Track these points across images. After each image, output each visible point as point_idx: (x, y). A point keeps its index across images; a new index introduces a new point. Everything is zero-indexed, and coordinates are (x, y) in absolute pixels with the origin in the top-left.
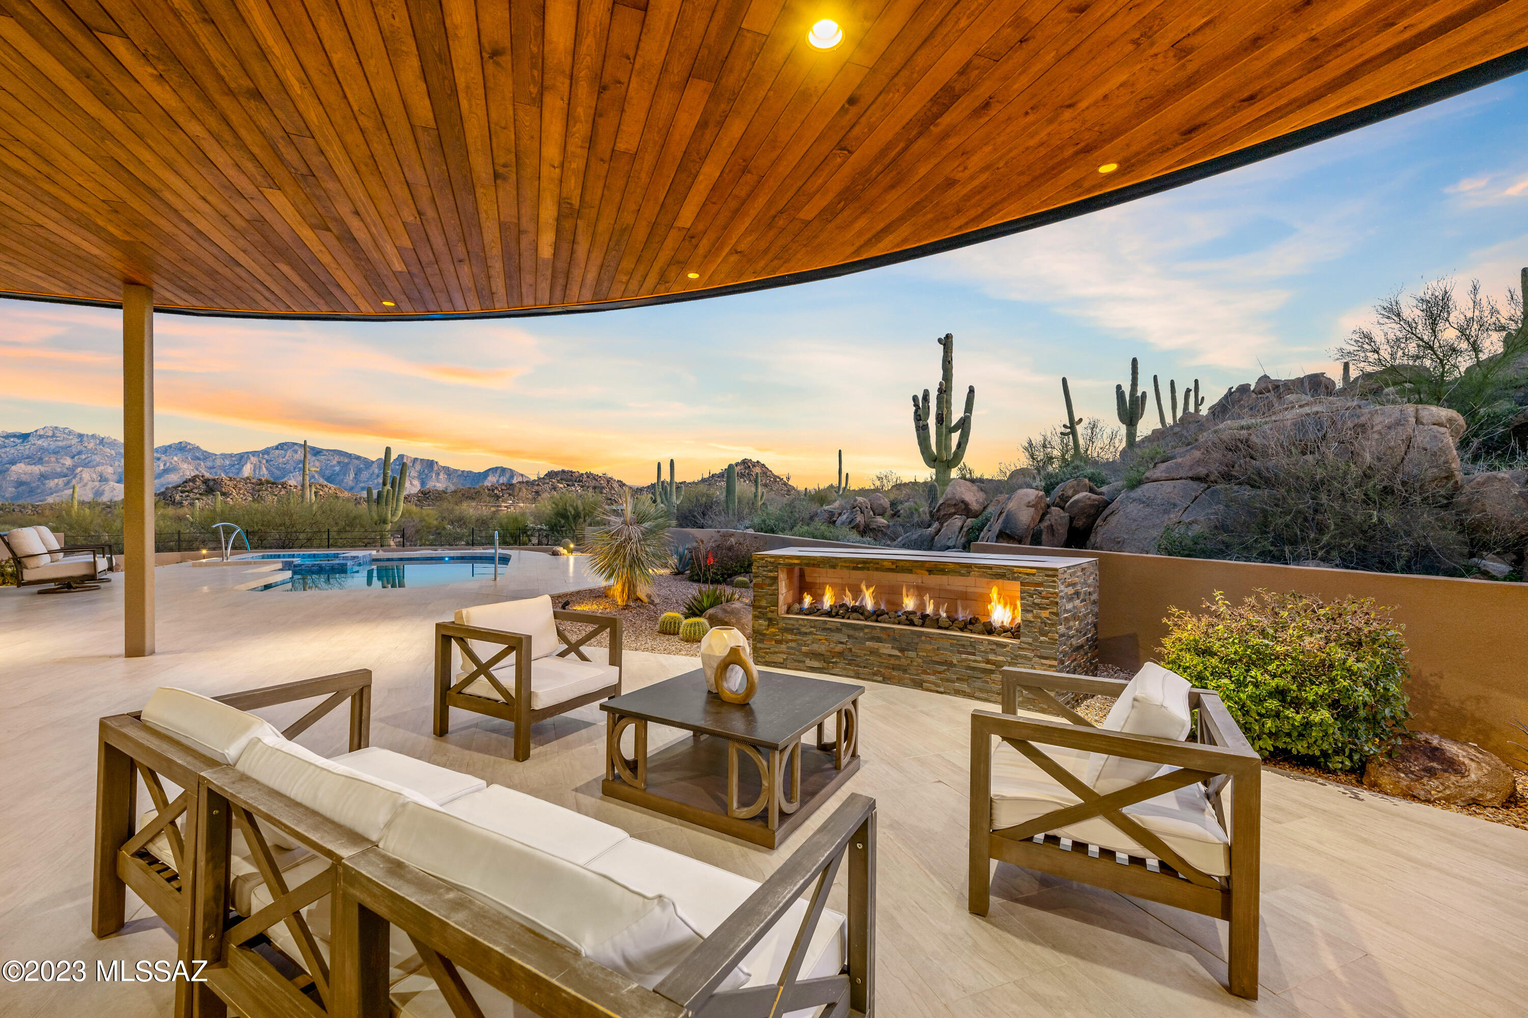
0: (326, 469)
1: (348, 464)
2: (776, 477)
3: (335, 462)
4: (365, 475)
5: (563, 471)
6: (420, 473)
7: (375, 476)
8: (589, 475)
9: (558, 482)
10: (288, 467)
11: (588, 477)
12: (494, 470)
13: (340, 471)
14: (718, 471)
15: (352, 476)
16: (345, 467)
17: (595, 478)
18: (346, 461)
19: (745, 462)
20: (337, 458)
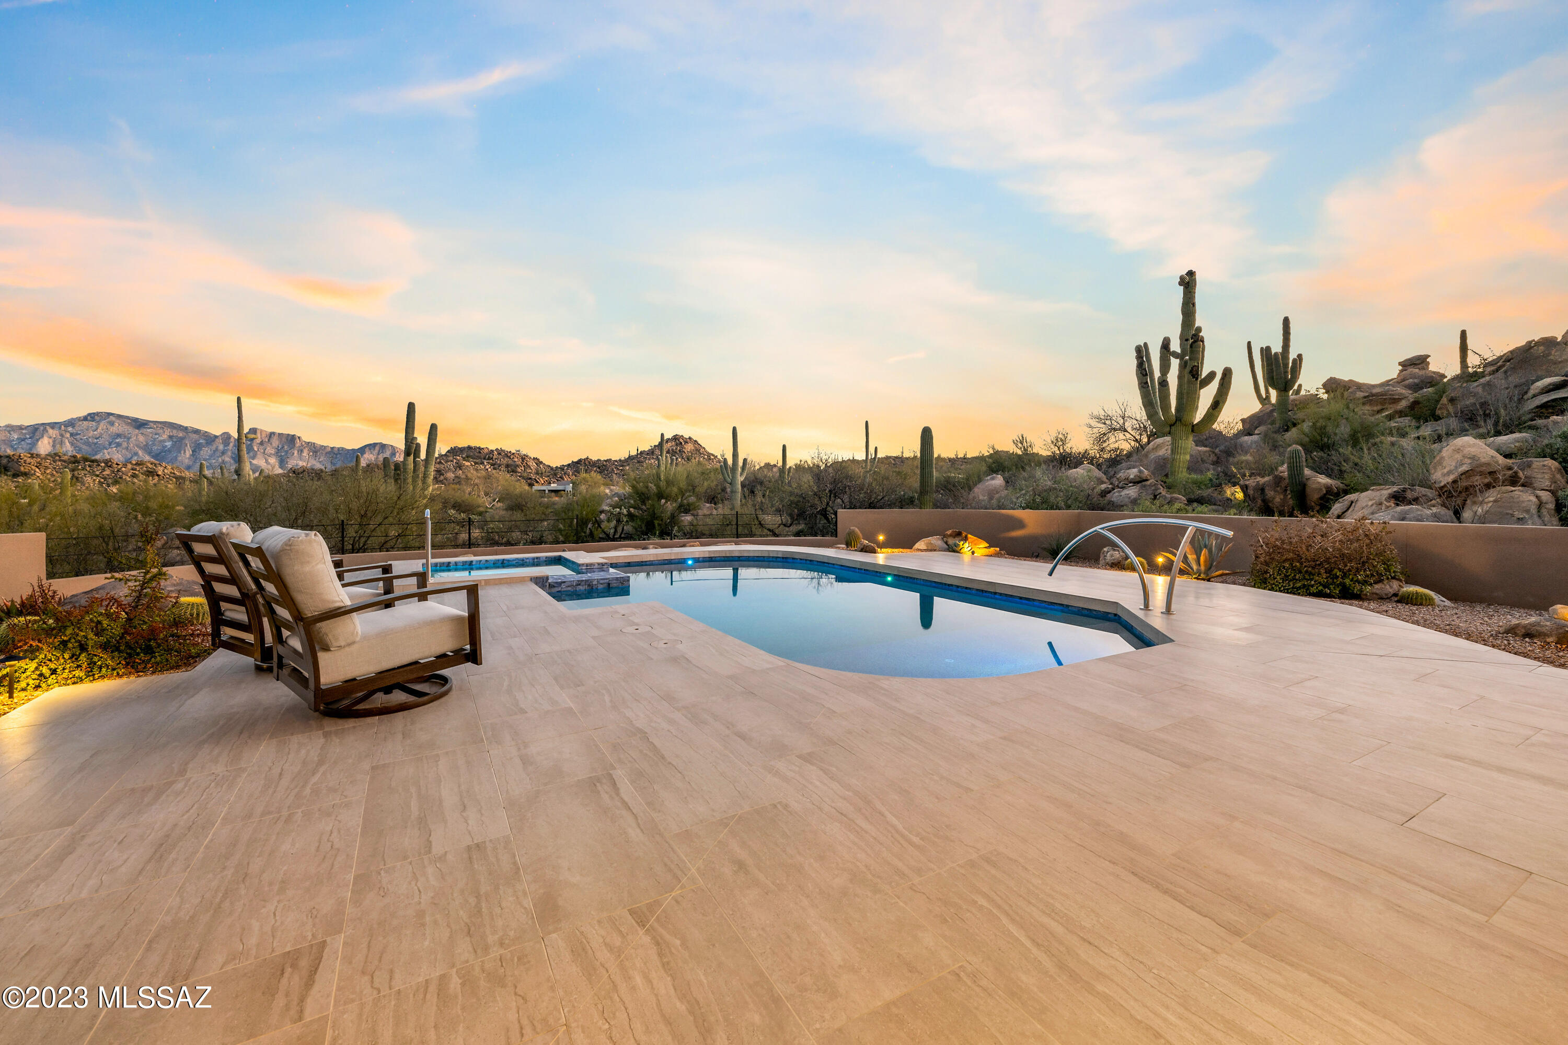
0: (154, 444)
1: (182, 439)
2: (709, 455)
3: (165, 437)
4: (205, 452)
5: (469, 448)
6: (278, 451)
7: (218, 454)
8: (500, 452)
9: (464, 459)
10: (100, 441)
11: (499, 454)
12: (372, 446)
13: (173, 446)
14: (646, 448)
15: (189, 452)
16: (178, 444)
17: (508, 455)
18: (181, 435)
19: (676, 438)
20: (168, 432)
